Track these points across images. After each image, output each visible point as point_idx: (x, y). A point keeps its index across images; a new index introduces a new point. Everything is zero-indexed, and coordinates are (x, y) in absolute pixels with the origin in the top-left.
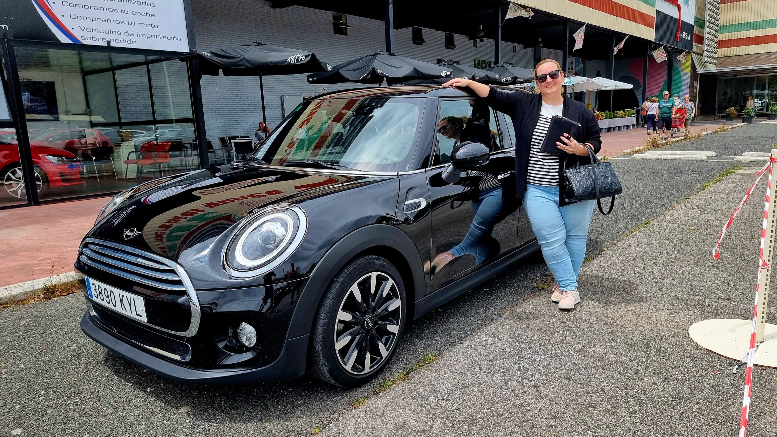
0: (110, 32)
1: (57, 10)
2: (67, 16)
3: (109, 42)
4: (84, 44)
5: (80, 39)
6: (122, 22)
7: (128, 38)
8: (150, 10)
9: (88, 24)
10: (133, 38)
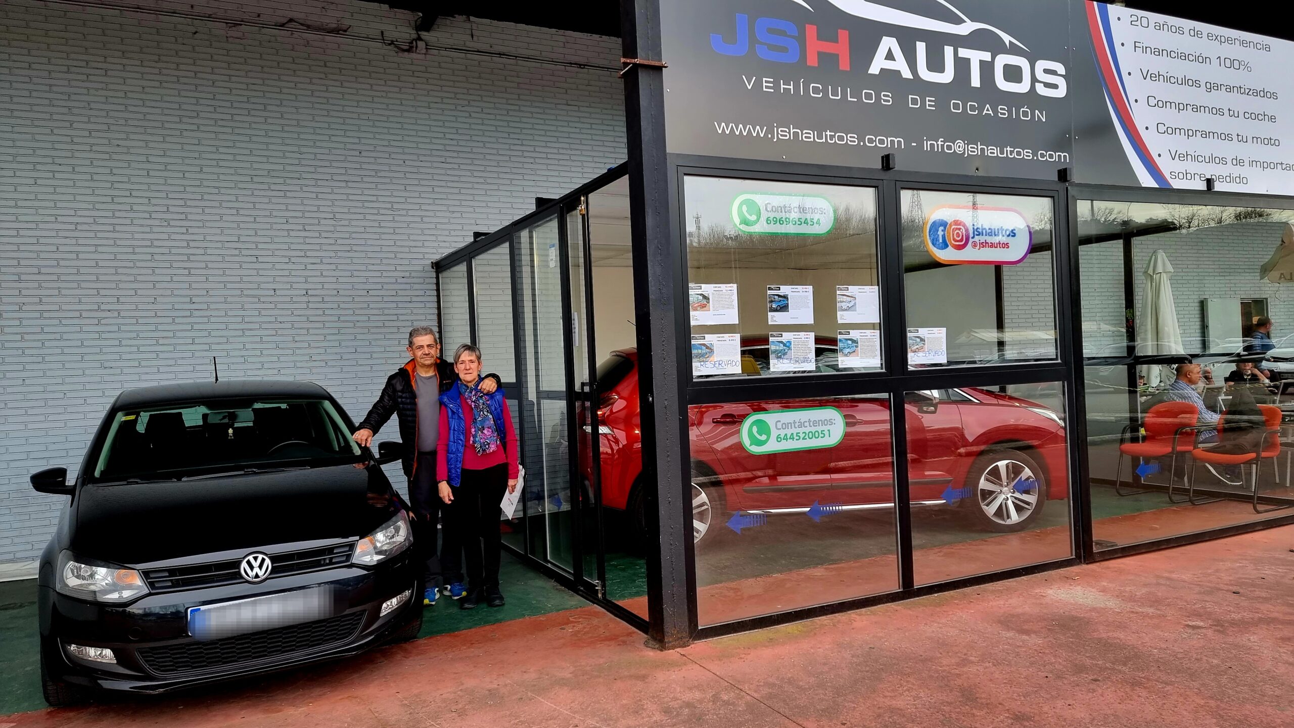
0: (1212, 159)
1: (1141, 116)
2: (1153, 128)
3: (1209, 182)
4: (1174, 187)
5: (1168, 176)
6: (1229, 137)
7: (1236, 171)
8: (1269, 106)
9: (1182, 144)
10: (1242, 172)
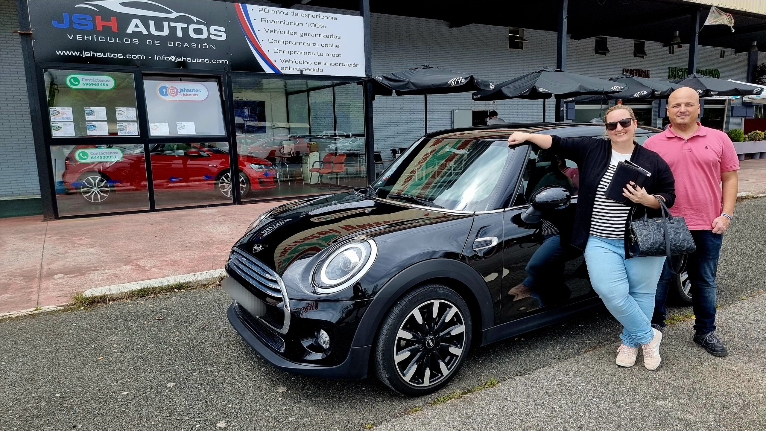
1: (265, 47)
2: (271, 51)
3: (302, 71)
4: (284, 73)
5: (279, 69)
6: (313, 54)
7: (317, 67)
8: (335, 41)
9: (287, 57)
10: (320, 67)
